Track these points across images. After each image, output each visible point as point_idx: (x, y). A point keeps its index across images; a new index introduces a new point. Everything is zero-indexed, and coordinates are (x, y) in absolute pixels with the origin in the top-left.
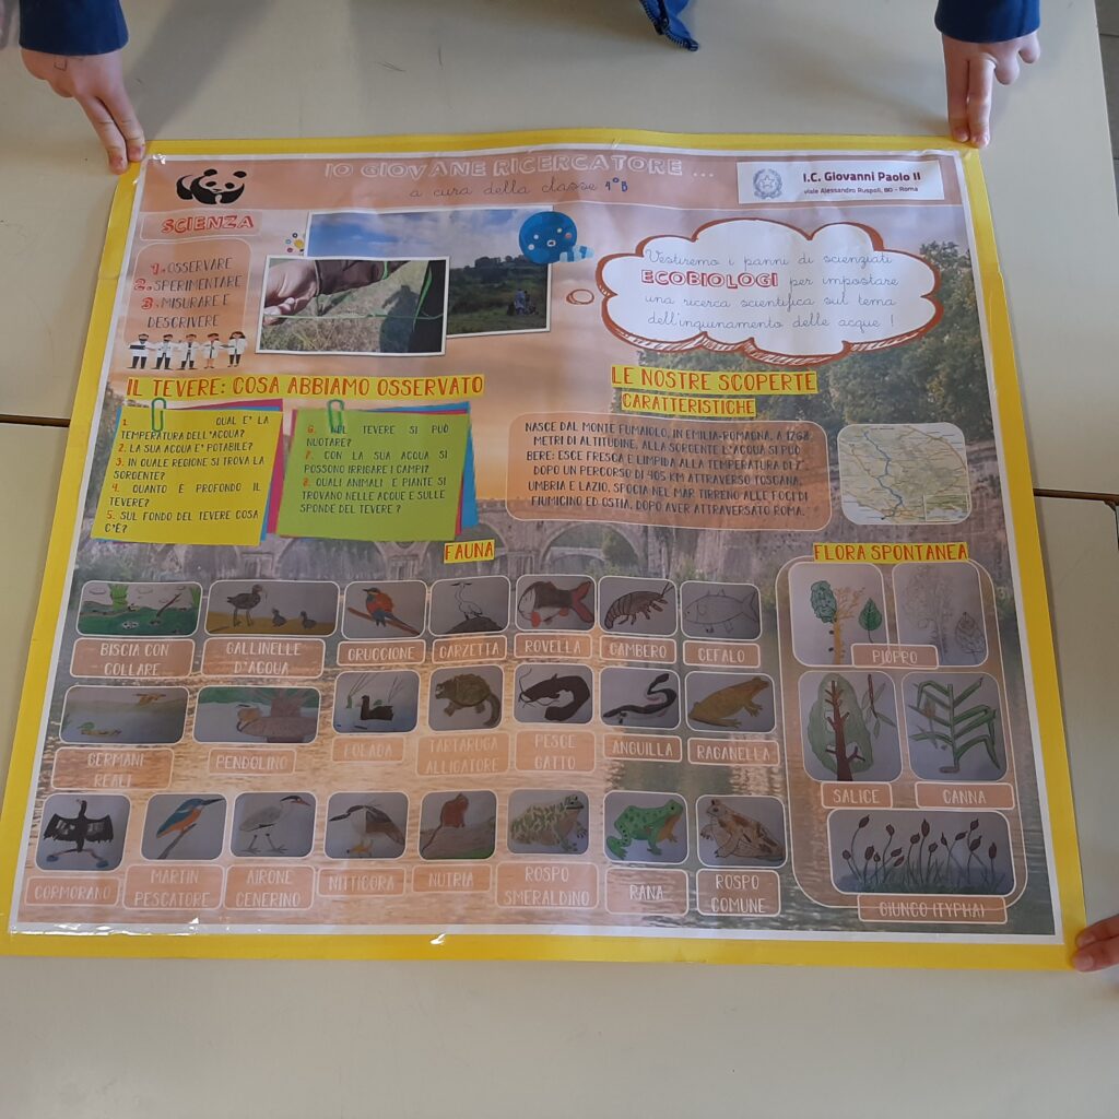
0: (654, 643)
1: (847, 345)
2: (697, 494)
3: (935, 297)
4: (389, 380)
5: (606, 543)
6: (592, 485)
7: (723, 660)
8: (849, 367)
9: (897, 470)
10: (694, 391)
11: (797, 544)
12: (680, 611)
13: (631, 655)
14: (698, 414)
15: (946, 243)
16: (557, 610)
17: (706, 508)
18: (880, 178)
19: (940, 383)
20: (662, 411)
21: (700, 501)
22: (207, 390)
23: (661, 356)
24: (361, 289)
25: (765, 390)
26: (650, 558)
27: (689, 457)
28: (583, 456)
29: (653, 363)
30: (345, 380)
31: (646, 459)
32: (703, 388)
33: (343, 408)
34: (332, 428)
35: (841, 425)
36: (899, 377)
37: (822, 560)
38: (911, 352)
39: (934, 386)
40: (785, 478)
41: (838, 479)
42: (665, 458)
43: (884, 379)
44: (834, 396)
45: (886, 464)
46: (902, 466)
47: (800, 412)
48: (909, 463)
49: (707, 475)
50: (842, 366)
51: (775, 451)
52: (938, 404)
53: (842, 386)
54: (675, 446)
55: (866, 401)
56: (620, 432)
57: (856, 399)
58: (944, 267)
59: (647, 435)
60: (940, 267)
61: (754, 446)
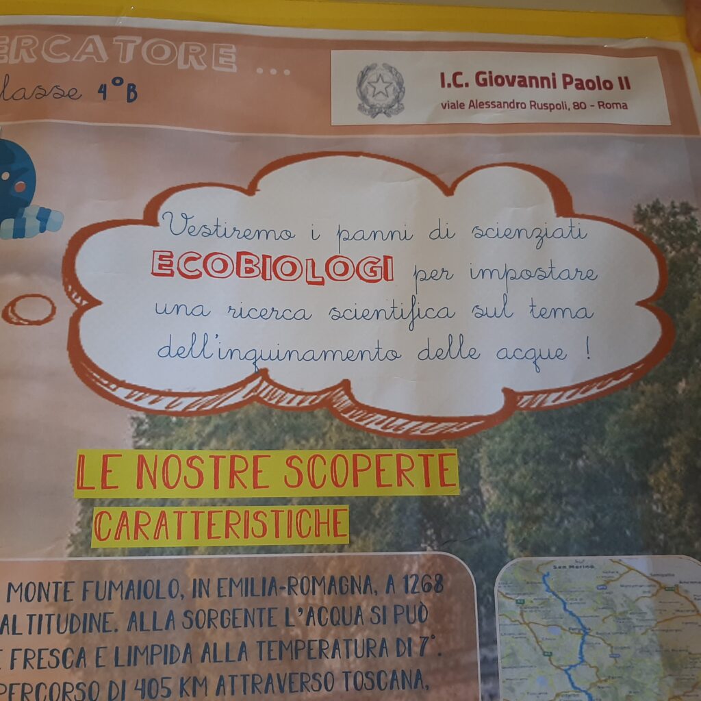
3: (661, 304)
8: (514, 440)
9: (600, 654)
10: (238, 492)
14: (242, 542)
15: (677, 204)
18: (565, 84)
19: (673, 474)
20: (173, 542)
23: (180, 424)
25: (367, 488)
27: (220, 637)
28: (4, 660)
29: (162, 441)
32: (256, 486)
35: (501, 558)
36: (601, 460)
38: (621, 411)
39: (662, 481)
40: (399, 675)
41: (495, 675)
42: (172, 646)
43: (575, 463)
44: (489, 499)
45: (580, 641)
46: (609, 645)
47: (429, 532)
48: (623, 637)
49: (253, 676)
50: (503, 438)
51: (381, 618)
52: (670, 516)
53: (502, 479)
54: (194, 617)
55: (545, 510)
56: (84, 599)
57: (527, 504)
58: (674, 249)
59: (139, 598)
60: (668, 247)
61: (344, 608)
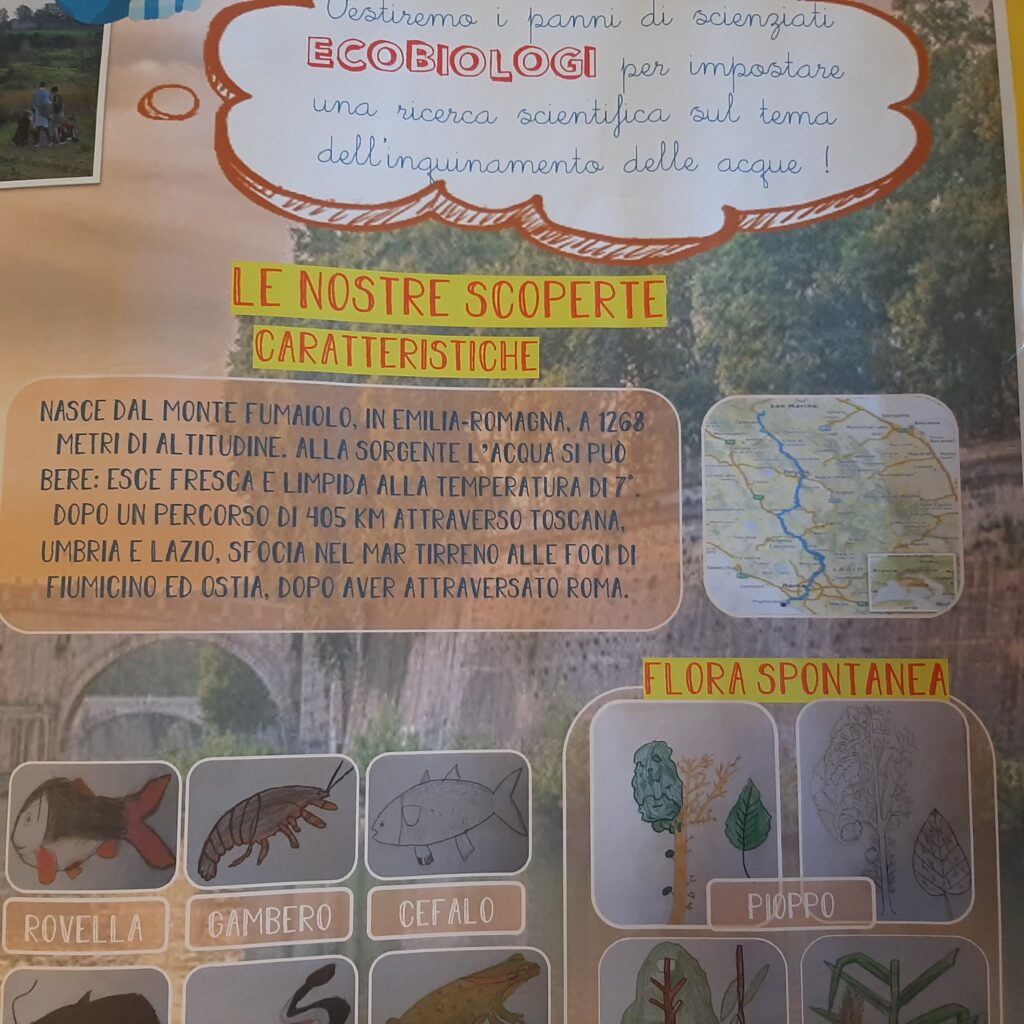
0: (306, 898)
1: (732, 215)
2: (410, 553)
3: (917, 108)
5: (208, 681)
6: (180, 548)
7: (451, 921)
8: (735, 266)
9: (818, 498)
10: (413, 319)
11: (612, 660)
12: (363, 824)
13: (254, 933)
14: (419, 373)
16: (93, 844)
17: (429, 585)
19: (917, 303)
20: (342, 368)
21: (415, 569)
23: (345, 239)
25: (560, 317)
26: (303, 708)
27: (396, 470)
28: (162, 480)
29: (326, 257)
31: (304, 481)
32: (433, 313)
35: (710, 396)
36: (834, 289)
37: (658, 697)
38: (862, 233)
39: (904, 312)
40: (592, 515)
41: (698, 517)
42: (346, 476)
43: (803, 293)
44: (700, 332)
45: (797, 485)
46: (829, 489)
47: (630, 368)
48: (844, 482)
49: (434, 511)
50: (720, 263)
51: (574, 457)
52: (910, 351)
53: (717, 310)
54: (368, 448)
55: (765, 344)
56: (248, 421)
57: (744, 338)
58: (938, 40)
59: (308, 424)
60: (932, 39)
61: (532, 445)
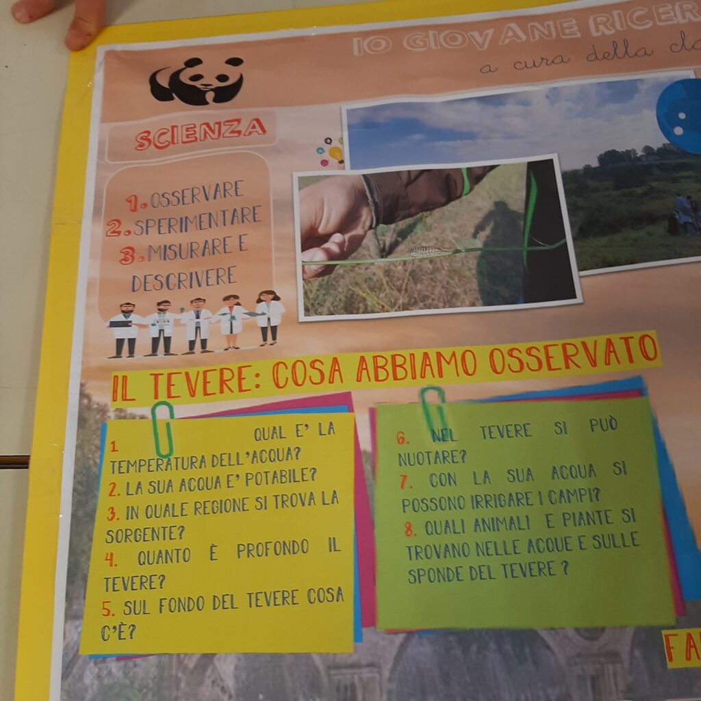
4: (505, 348)
22: (233, 384)
24: (437, 212)
30: (439, 355)
33: (443, 401)
34: (433, 432)
